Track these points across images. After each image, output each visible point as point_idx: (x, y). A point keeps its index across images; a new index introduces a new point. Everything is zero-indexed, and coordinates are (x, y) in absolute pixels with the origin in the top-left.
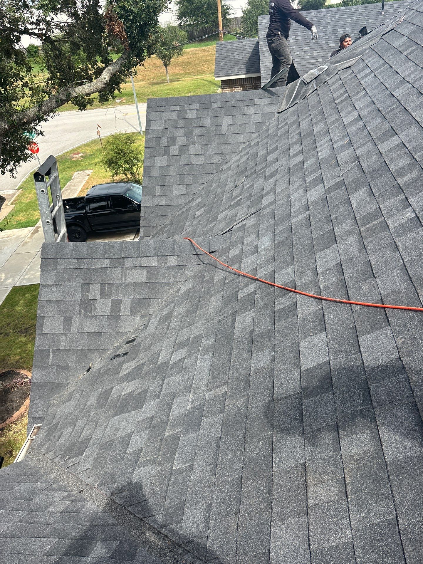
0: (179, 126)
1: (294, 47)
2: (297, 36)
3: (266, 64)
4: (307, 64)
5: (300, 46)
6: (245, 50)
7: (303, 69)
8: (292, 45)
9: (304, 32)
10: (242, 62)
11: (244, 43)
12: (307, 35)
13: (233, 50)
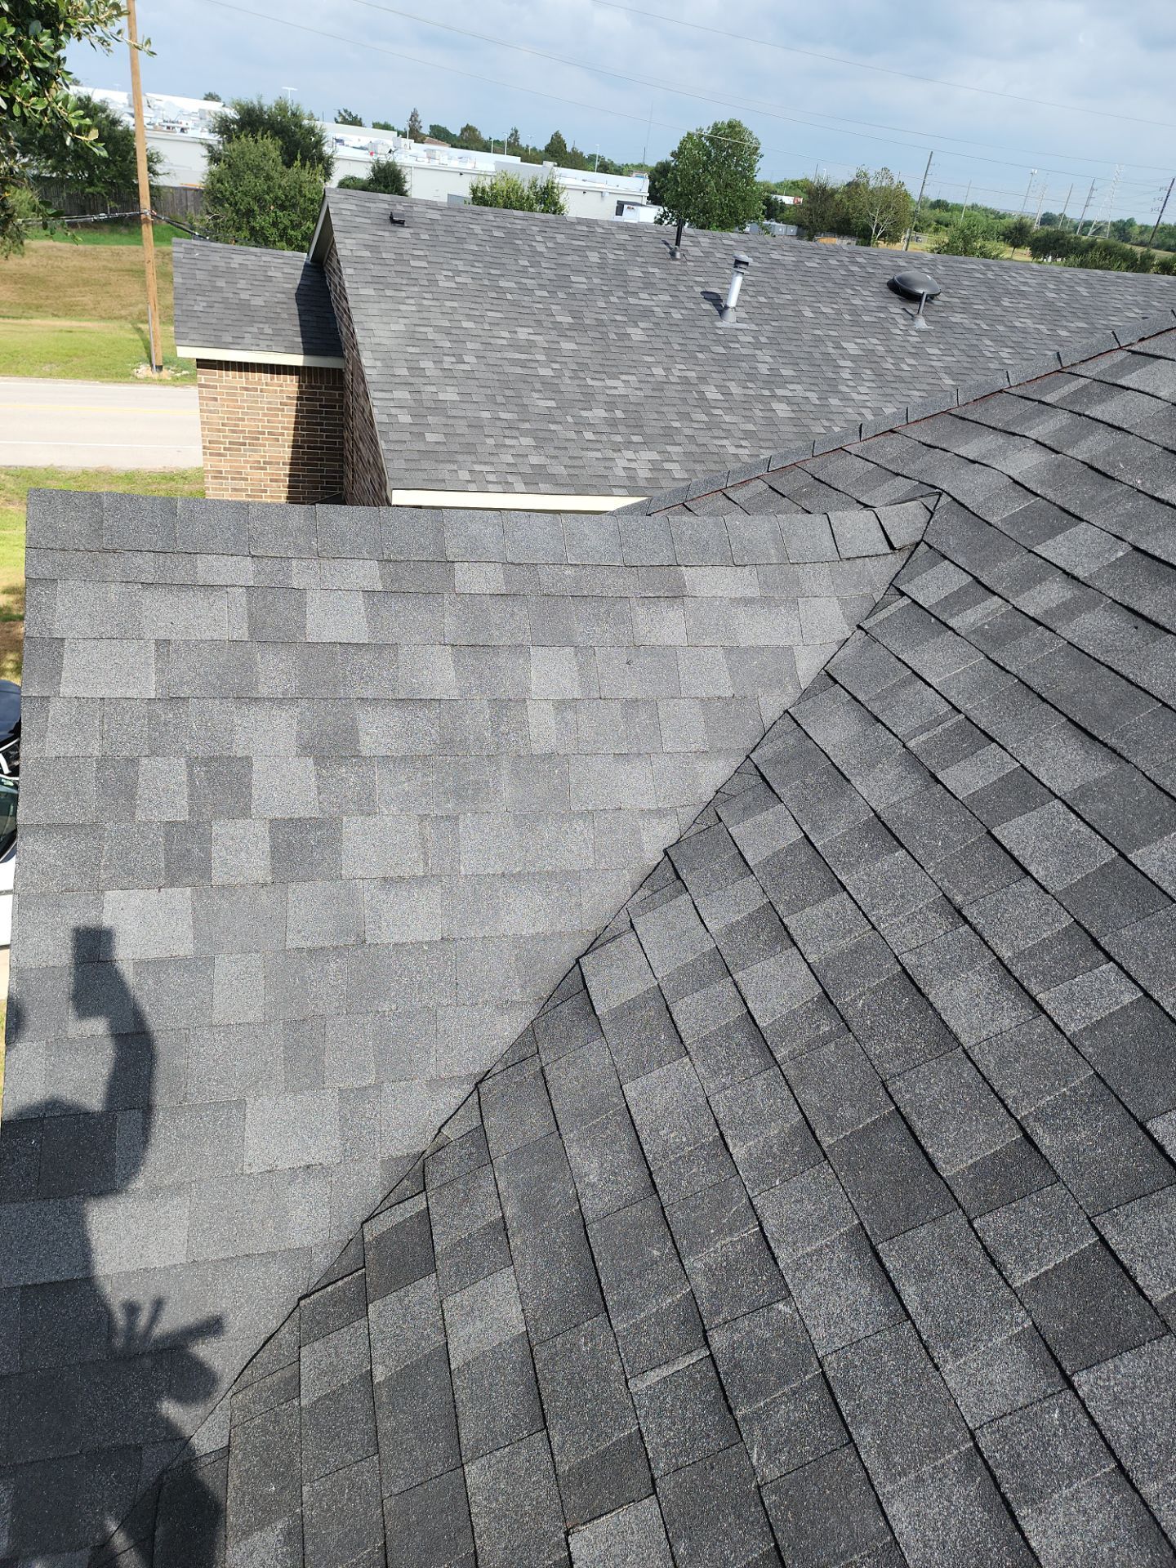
0: (264, 691)
1: (455, 304)
2: (458, 273)
3: (377, 340)
4: (505, 362)
5: (473, 306)
6: (269, 279)
7: (496, 377)
8: (449, 297)
9: (476, 264)
10: (264, 314)
11: (264, 259)
12: (487, 276)
13: (230, 271)
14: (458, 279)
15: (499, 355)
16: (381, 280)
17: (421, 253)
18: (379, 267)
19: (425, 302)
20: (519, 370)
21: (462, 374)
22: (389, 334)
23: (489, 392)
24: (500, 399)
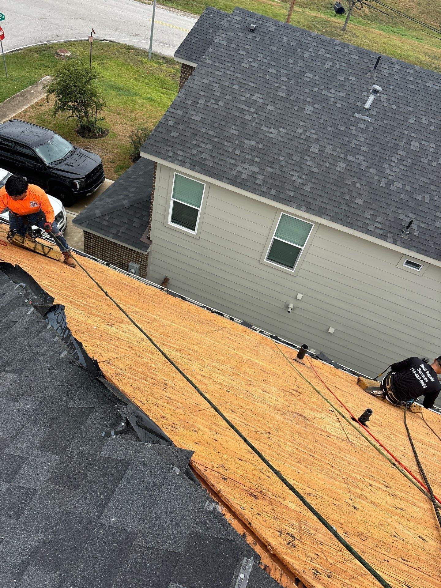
2: (255, 60)
7: (224, 114)
8: (240, 72)
9: (268, 57)
12: (267, 65)
14: (252, 64)
15: (235, 104)
16: (220, 57)
17: (248, 47)
18: (224, 51)
19: (228, 72)
20: (237, 114)
21: (211, 109)
22: (199, 84)
23: (215, 120)
24: (216, 125)
